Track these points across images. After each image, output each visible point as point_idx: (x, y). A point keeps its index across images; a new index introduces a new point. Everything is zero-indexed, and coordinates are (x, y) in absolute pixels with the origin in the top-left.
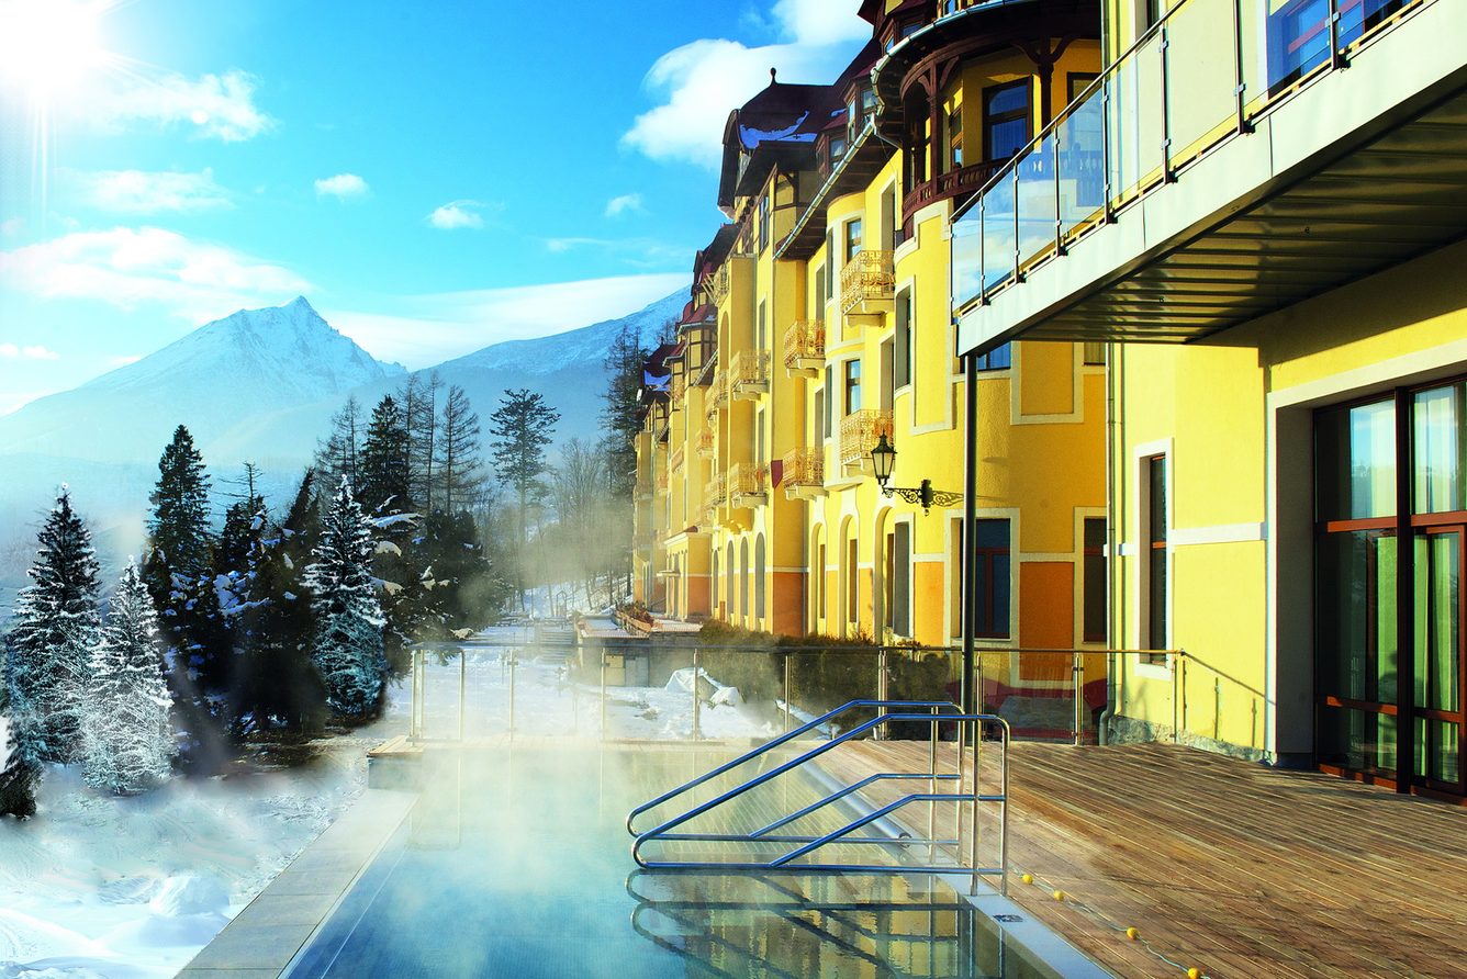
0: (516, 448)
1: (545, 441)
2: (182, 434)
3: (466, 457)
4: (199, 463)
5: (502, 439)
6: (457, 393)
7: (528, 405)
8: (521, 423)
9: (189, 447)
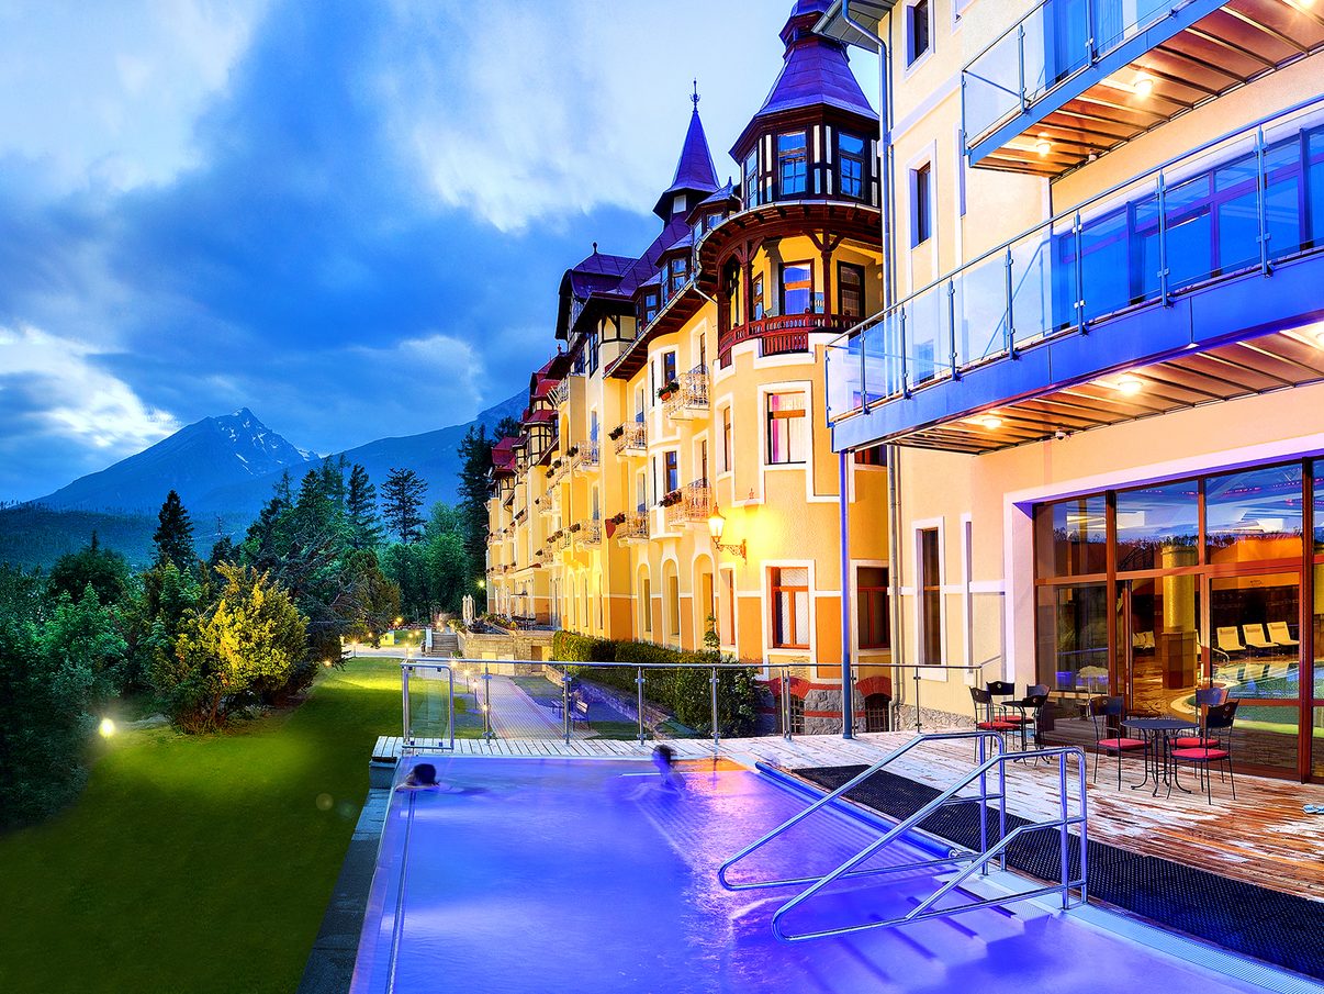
0: (399, 508)
1: (419, 504)
2: (173, 496)
3: (367, 514)
4: (185, 515)
5: (390, 502)
6: (358, 470)
7: (406, 479)
8: (401, 492)
9: (178, 505)
